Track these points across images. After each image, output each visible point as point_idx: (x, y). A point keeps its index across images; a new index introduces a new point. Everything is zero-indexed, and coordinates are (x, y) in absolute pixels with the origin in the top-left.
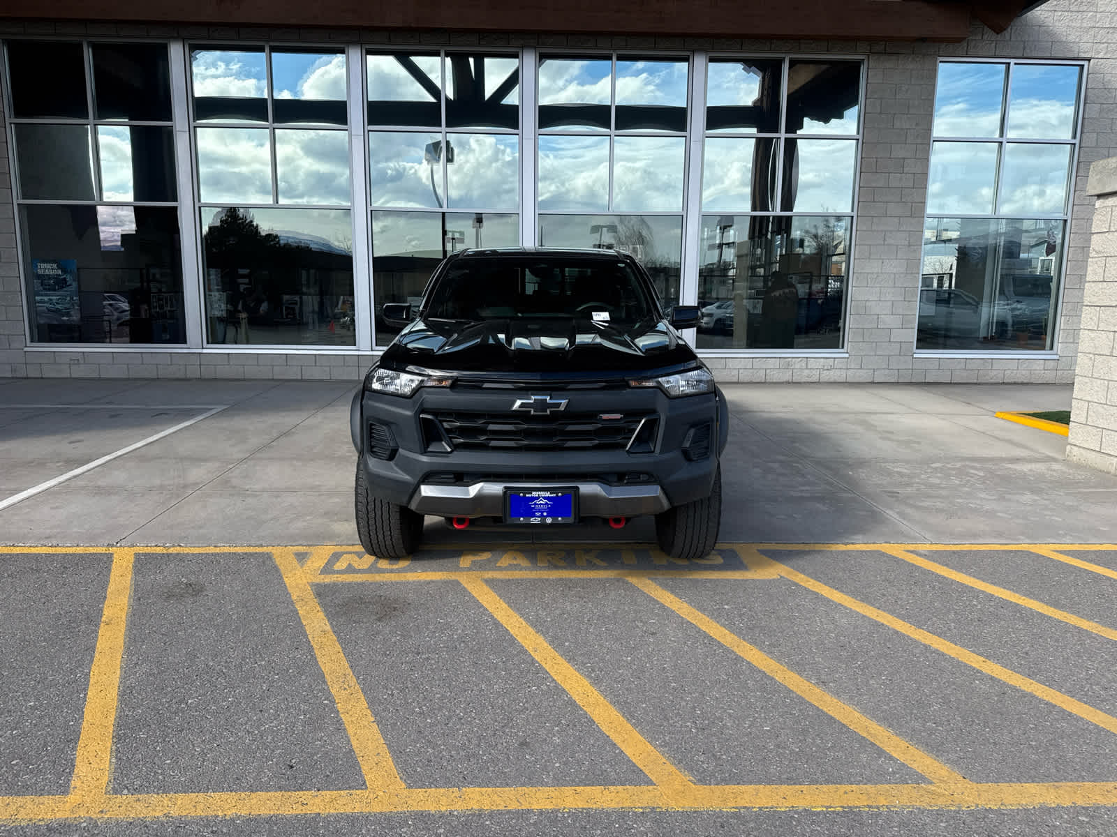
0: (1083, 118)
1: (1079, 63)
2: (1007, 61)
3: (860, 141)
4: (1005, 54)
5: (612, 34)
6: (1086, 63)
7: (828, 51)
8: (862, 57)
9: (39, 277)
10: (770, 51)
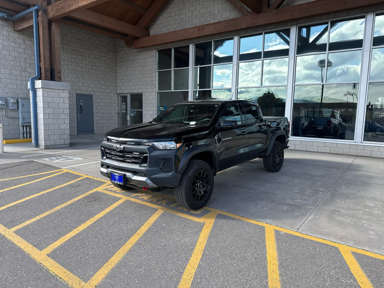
9: (160, 110)
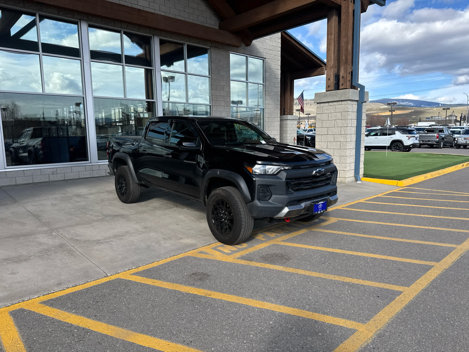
0: (265, 77)
1: (263, 59)
2: (247, 55)
3: (211, 78)
4: (247, 53)
5: (121, 21)
6: (264, 59)
7: (199, 43)
8: (208, 47)
10: (181, 40)
